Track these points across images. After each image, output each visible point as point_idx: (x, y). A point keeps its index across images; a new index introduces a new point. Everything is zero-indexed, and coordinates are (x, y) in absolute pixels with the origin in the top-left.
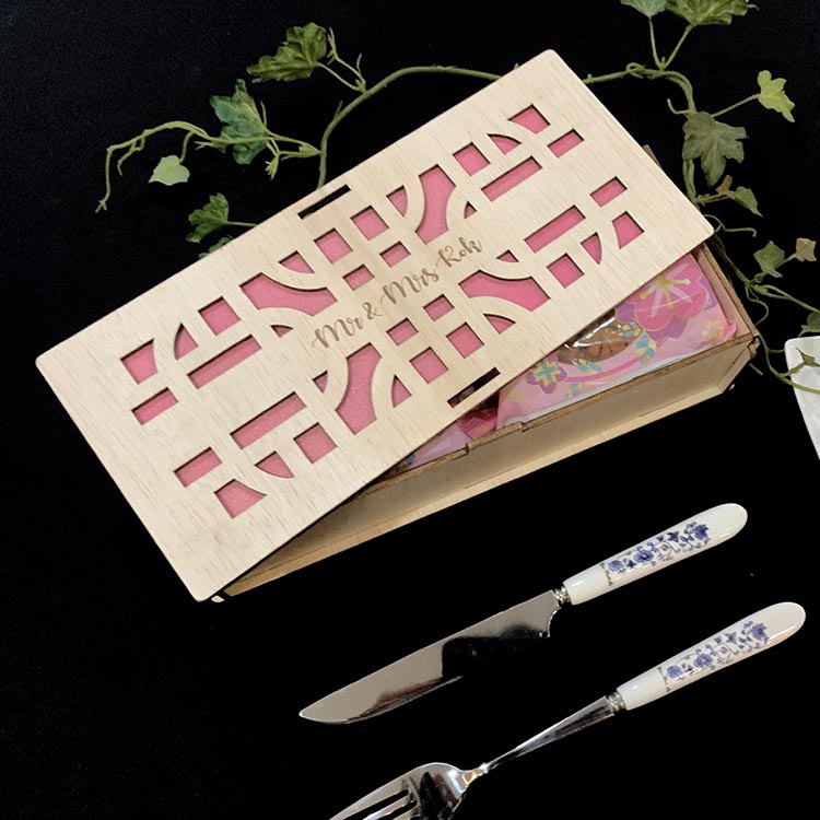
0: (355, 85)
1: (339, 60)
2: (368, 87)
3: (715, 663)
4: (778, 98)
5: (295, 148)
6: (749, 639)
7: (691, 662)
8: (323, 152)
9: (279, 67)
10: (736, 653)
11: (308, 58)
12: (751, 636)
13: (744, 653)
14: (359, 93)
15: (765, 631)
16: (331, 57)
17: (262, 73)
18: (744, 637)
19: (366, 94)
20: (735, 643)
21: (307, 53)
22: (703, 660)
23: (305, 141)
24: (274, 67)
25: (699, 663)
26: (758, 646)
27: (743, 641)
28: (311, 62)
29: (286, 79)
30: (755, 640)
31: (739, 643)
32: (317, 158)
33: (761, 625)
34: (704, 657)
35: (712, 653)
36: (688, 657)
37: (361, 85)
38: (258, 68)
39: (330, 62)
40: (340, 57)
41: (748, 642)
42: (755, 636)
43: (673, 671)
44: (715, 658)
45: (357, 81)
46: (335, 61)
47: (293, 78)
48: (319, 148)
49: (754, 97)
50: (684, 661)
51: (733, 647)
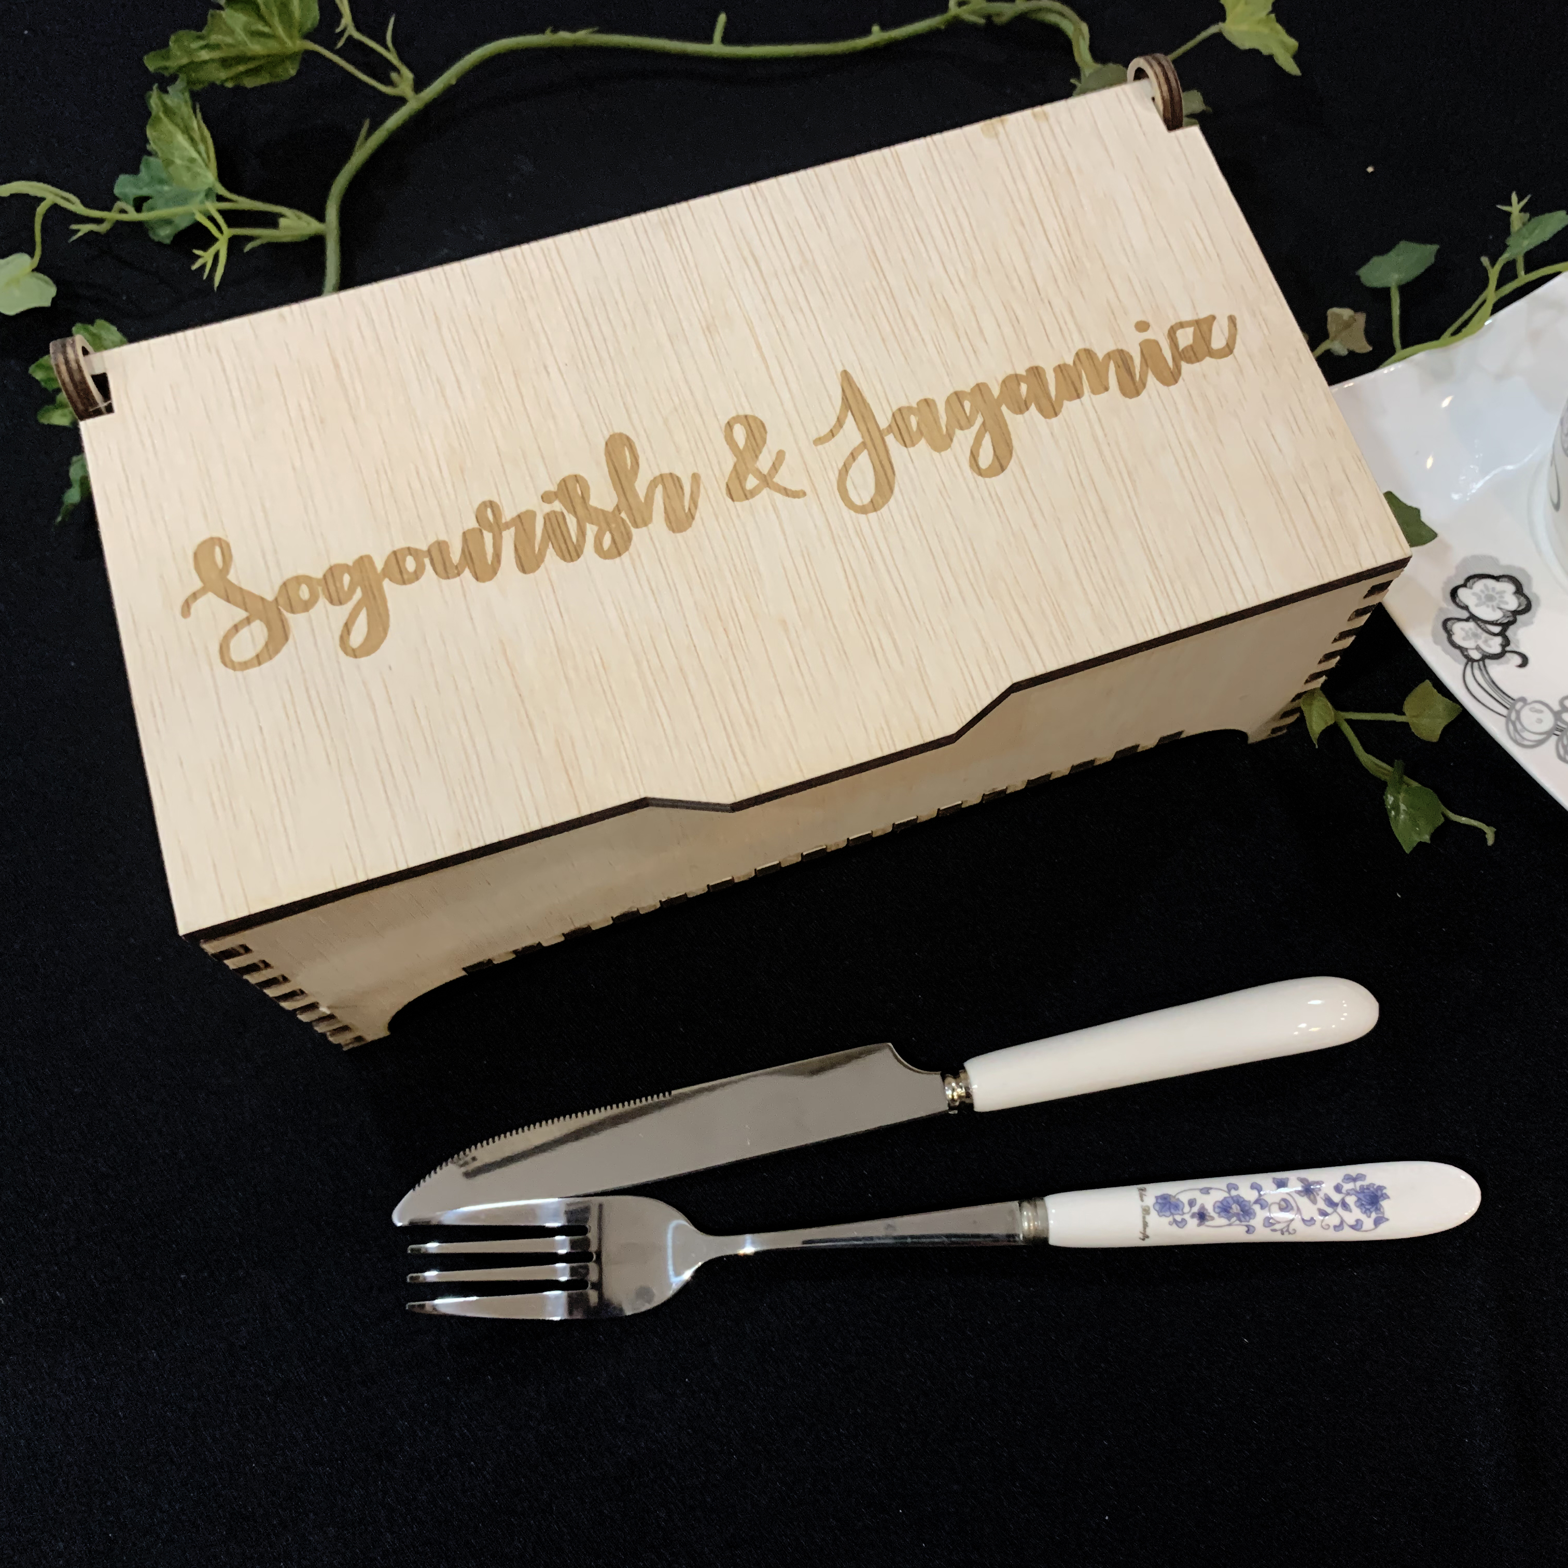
0: (389, 82)
1: (357, 36)
2: (419, 85)
3: (1257, 1221)
4: (1265, 30)
5: (271, 221)
6: (1345, 1205)
7: (1209, 1202)
8: (330, 227)
9: (216, 54)
10: (1310, 1222)
11: (280, 31)
12: (1351, 1200)
13: (1327, 1227)
14: (401, 101)
15: (1384, 1204)
16: (343, 31)
17: (181, 68)
18: (1336, 1198)
19: (415, 103)
20: (1314, 1202)
21: (276, 21)
22: (1235, 1208)
23: (290, 206)
24: (205, 55)
25: (1224, 1209)
26: (1357, 1226)
27: (1330, 1202)
28: (289, 44)
29: (250, 83)
30: (1356, 1214)
31: (1322, 1205)
32: (318, 241)
33: (1381, 1188)
34: (1239, 1201)
35: (1256, 1202)
36: (1206, 1191)
37: (404, 81)
38: (167, 57)
39: (340, 44)
40: (358, 29)
41: (1340, 1209)
42: (1360, 1204)
43: (1167, 1205)
44: (1260, 1214)
45: (394, 75)
46: (350, 38)
47: (262, 80)
48: (321, 218)
49: (1213, 30)
50: (1197, 1195)
51: (1308, 1208)
